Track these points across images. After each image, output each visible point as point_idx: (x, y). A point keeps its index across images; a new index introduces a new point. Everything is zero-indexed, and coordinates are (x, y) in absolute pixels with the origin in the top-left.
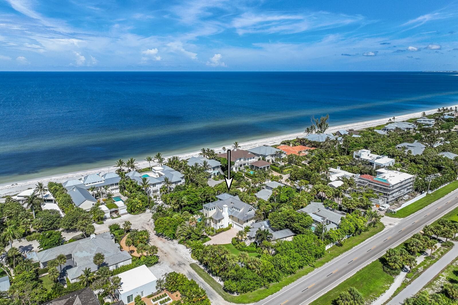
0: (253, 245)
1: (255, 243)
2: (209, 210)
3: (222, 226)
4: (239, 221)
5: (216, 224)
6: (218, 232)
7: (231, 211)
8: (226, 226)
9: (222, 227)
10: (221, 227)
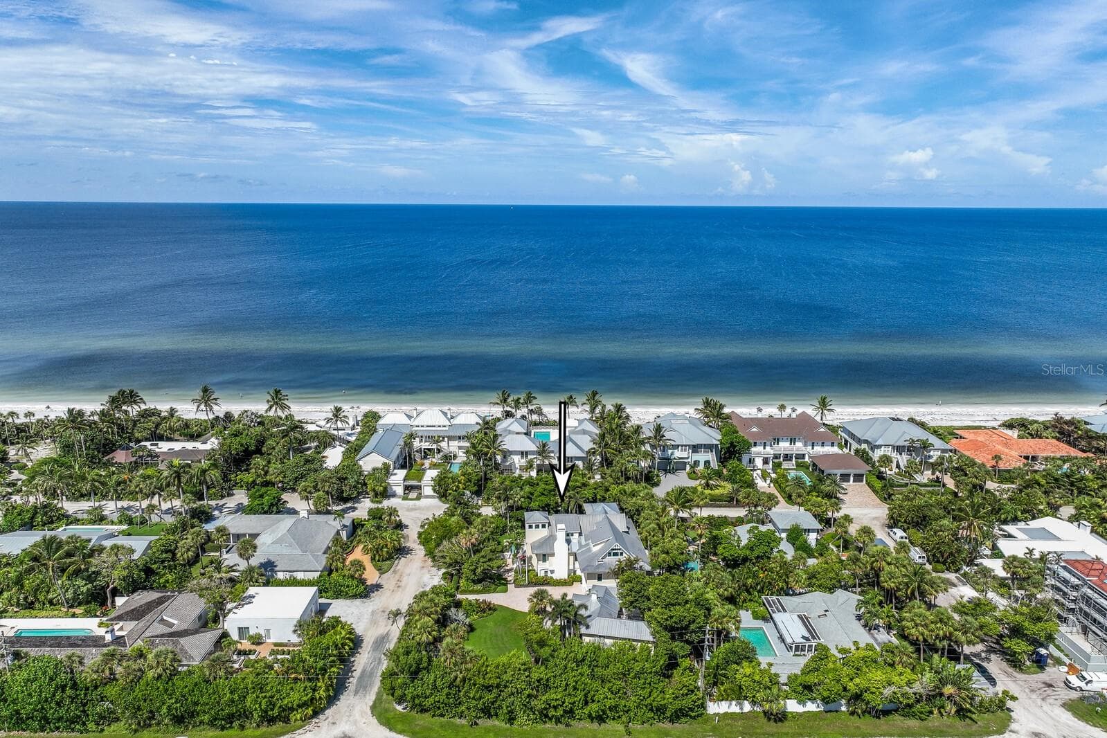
2: (527, 526)
3: (552, 572)
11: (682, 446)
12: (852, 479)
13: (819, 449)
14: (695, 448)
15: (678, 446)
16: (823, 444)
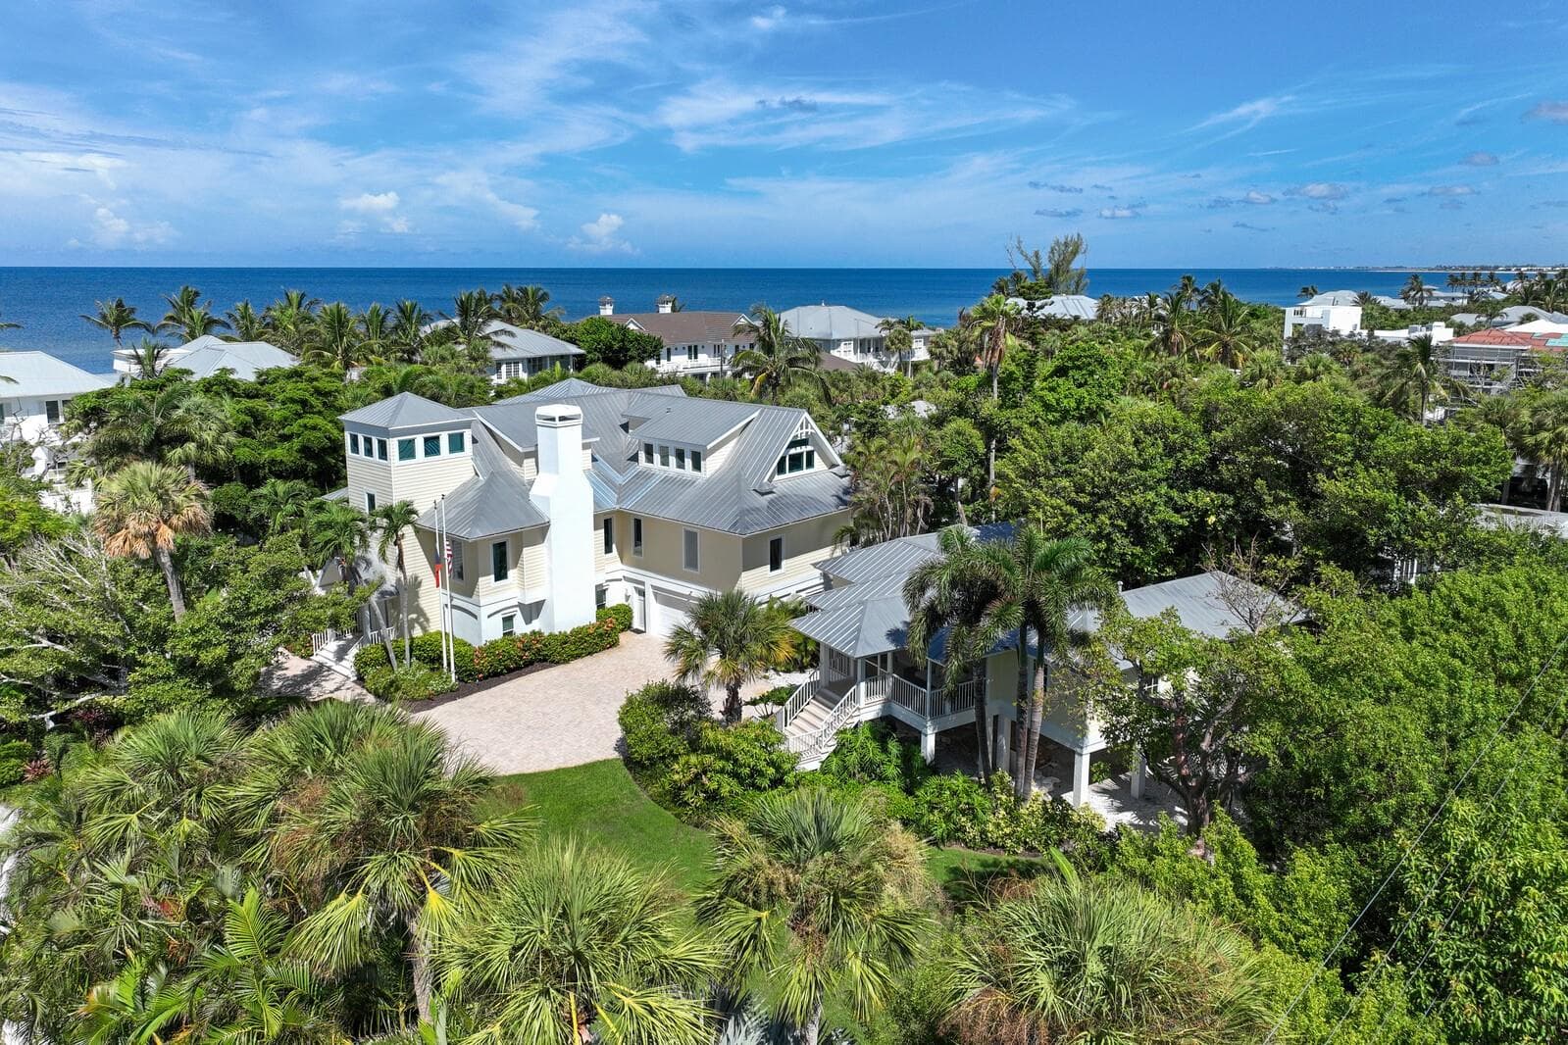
0: (873, 750)
1: (885, 727)
2: (393, 446)
3: (532, 611)
4: (692, 562)
5: (469, 590)
6: (484, 663)
7: (620, 480)
8: (570, 613)
9: (536, 625)
10: (520, 627)
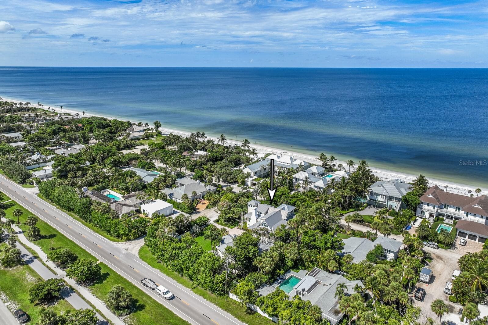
11: (382, 195)
12: (477, 239)
13: (471, 218)
14: (391, 198)
15: (380, 194)
16: (475, 215)
